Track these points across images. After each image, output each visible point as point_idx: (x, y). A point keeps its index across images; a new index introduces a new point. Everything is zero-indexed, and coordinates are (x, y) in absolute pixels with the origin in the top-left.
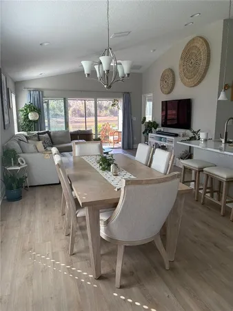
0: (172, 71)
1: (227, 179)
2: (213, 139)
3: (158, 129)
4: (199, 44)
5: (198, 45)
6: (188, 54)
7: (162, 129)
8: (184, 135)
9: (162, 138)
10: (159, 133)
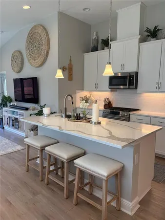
0: (20, 52)
1: (67, 160)
2: (58, 112)
3: (11, 104)
4: (40, 30)
5: (39, 32)
6: (32, 38)
7: (16, 103)
8: (34, 109)
9: (15, 111)
10: (13, 107)
